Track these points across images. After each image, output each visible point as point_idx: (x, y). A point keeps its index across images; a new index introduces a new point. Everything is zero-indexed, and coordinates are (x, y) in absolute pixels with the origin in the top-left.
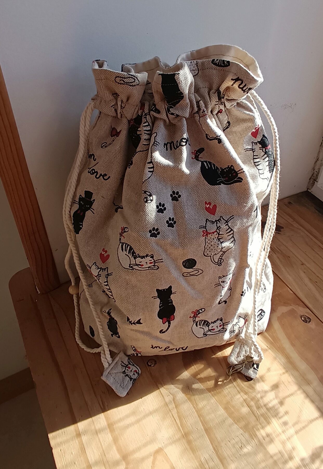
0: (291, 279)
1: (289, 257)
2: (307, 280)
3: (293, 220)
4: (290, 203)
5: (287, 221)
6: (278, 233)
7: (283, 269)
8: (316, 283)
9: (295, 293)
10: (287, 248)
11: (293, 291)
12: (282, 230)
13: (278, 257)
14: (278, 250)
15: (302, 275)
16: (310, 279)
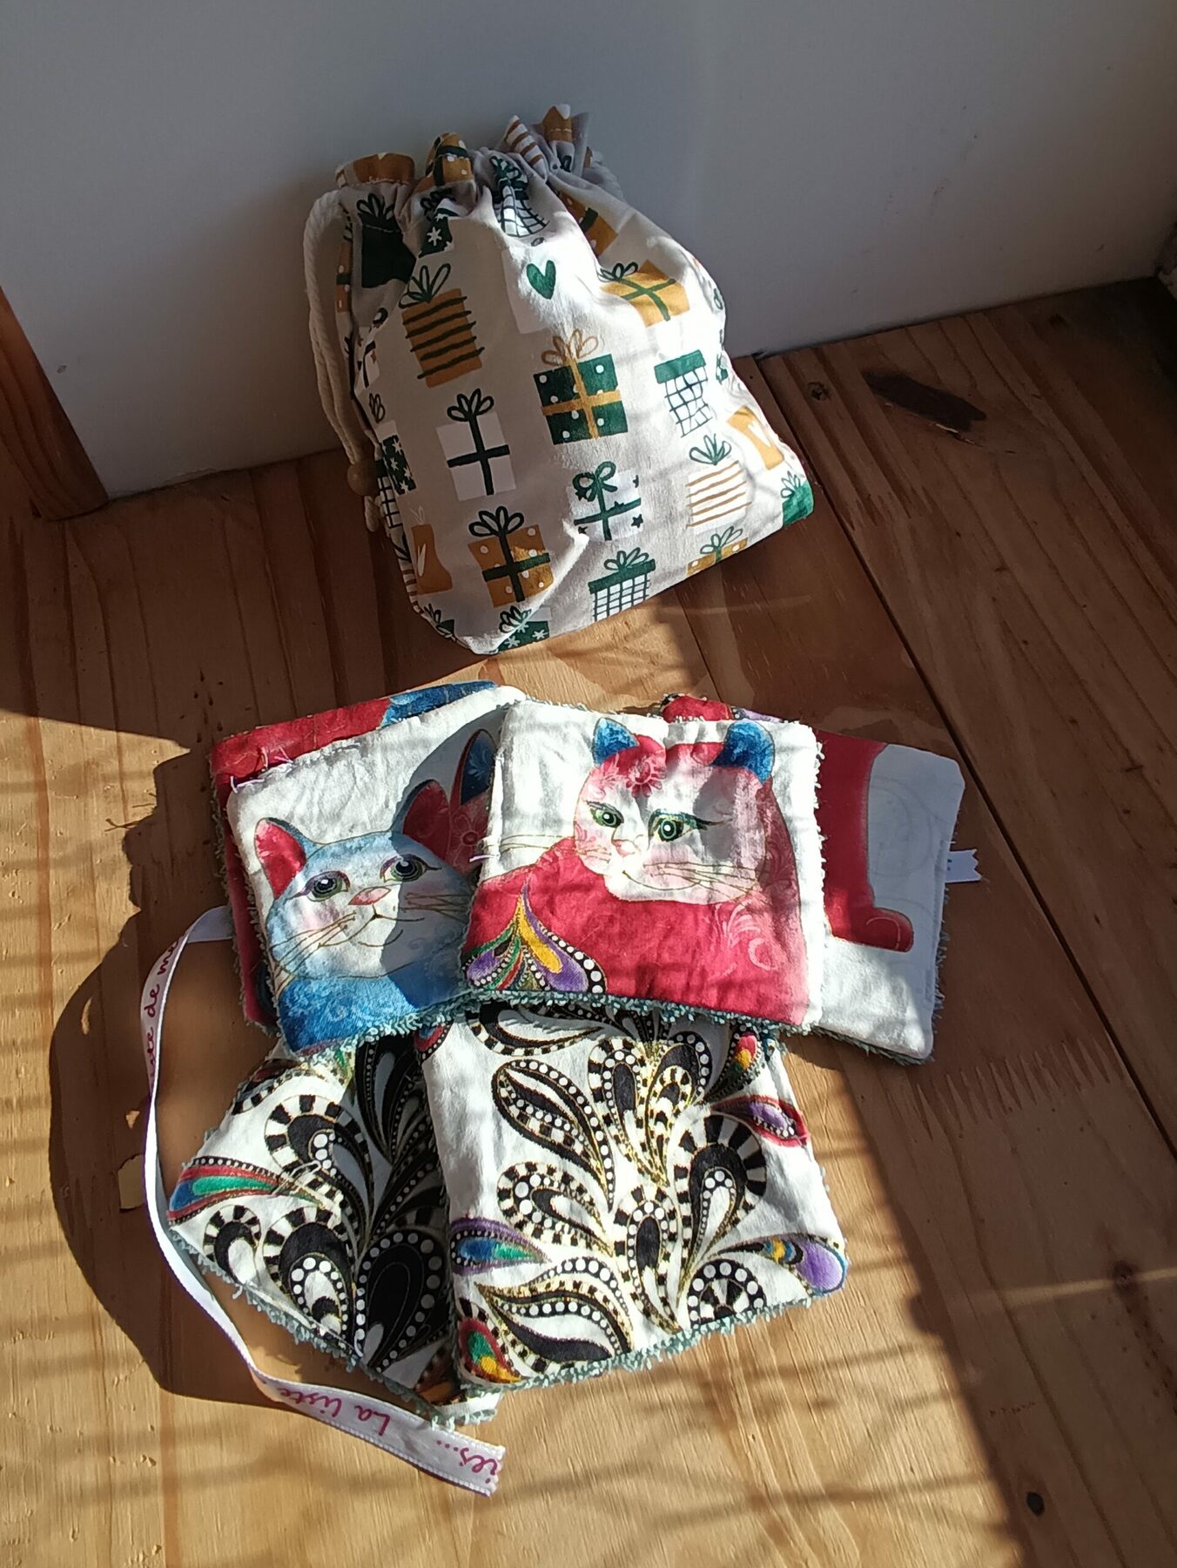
0: (928, 614)
1: (958, 534)
2: (989, 631)
3: (1036, 392)
4: (1056, 320)
5: (1013, 393)
6: (955, 436)
7: (914, 577)
8: (1023, 646)
9: (924, 669)
10: (964, 498)
11: (919, 659)
12: (976, 424)
13: (913, 531)
15: (981, 606)
16: (1006, 629)
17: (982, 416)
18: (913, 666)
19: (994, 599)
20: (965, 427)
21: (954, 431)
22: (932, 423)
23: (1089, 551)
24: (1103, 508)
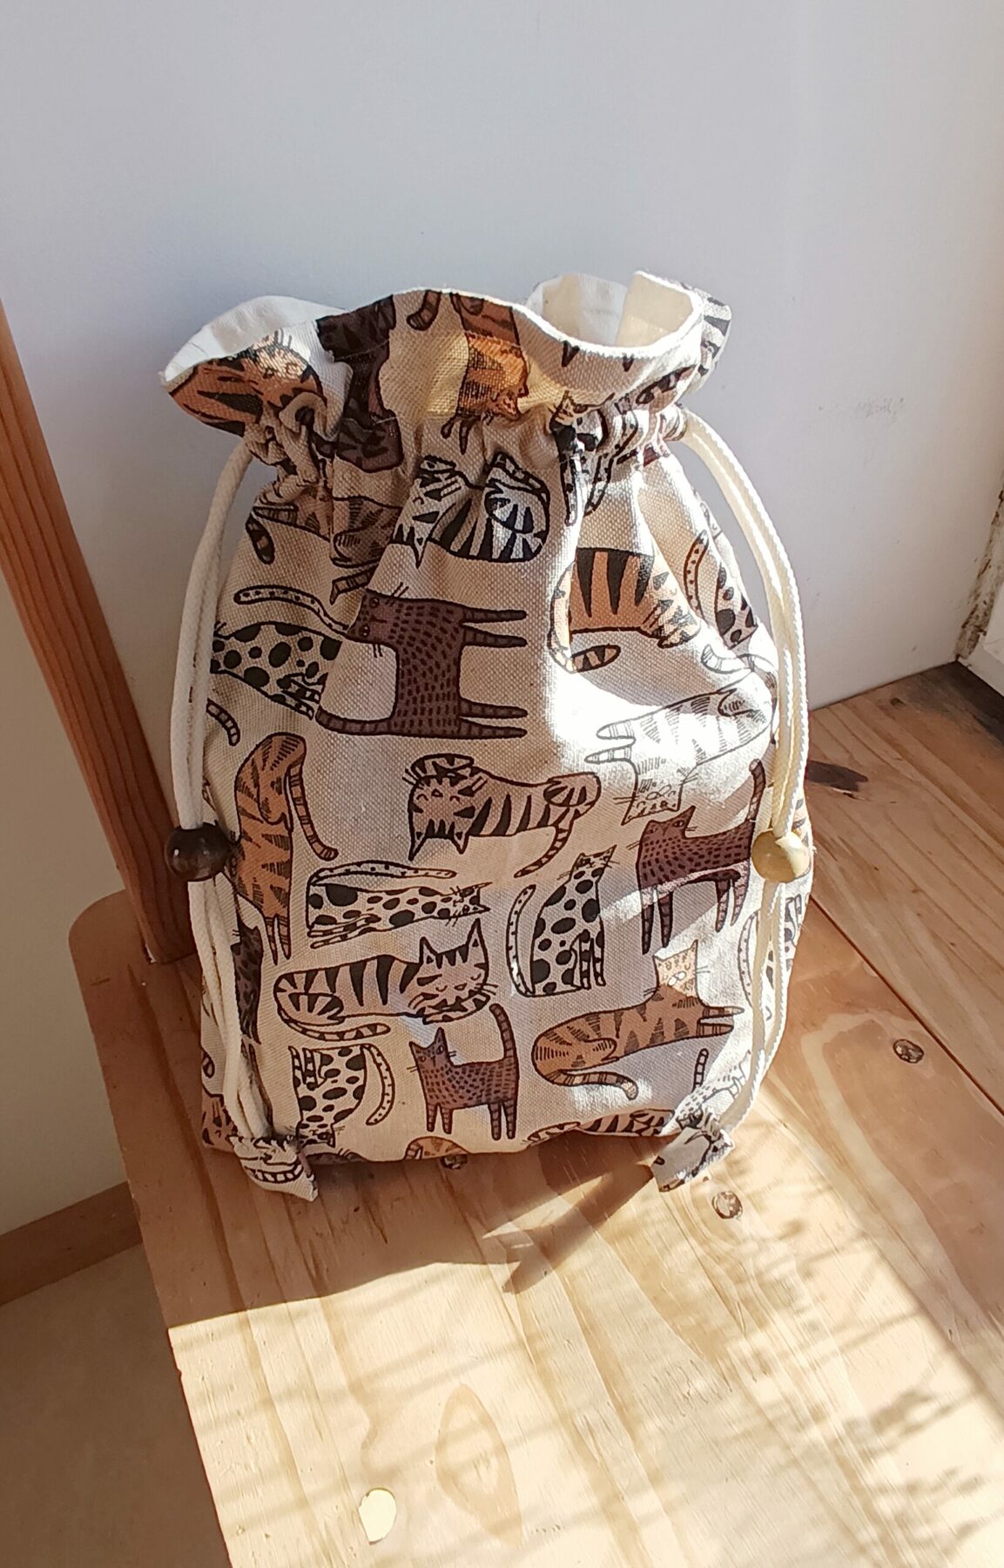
0: (875, 933)
1: (876, 869)
2: (923, 940)
3: (899, 755)
4: (895, 702)
5: (882, 759)
6: (850, 796)
7: (854, 905)
8: (952, 948)
9: (884, 975)
10: (872, 841)
11: (879, 969)
12: (862, 785)
13: (842, 870)
14: (845, 848)
15: (912, 921)
16: (935, 936)
17: (865, 779)
18: (876, 975)
19: (919, 915)
20: (856, 789)
21: (849, 792)
22: (830, 789)
23: (975, 868)
24: (976, 836)
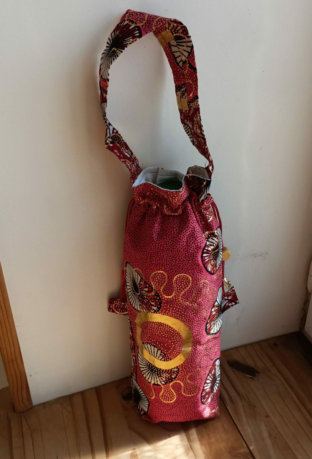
0: (249, 431)
1: (255, 407)
2: (266, 435)
3: (272, 365)
4: (275, 344)
5: (266, 365)
6: (252, 378)
7: (244, 420)
8: (275, 439)
10: (256, 396)
11: (247, 444)
12: (257, 375)
13: (243, 406)
14: (246, 397)
15: (263, 428)
16: (270, 434)
17: (258, 372)
19: (266, 425)
20: (254, 375)
21: (252, 377)
22: (245, 375)
23: (289, 410)
24: (292, 398)
